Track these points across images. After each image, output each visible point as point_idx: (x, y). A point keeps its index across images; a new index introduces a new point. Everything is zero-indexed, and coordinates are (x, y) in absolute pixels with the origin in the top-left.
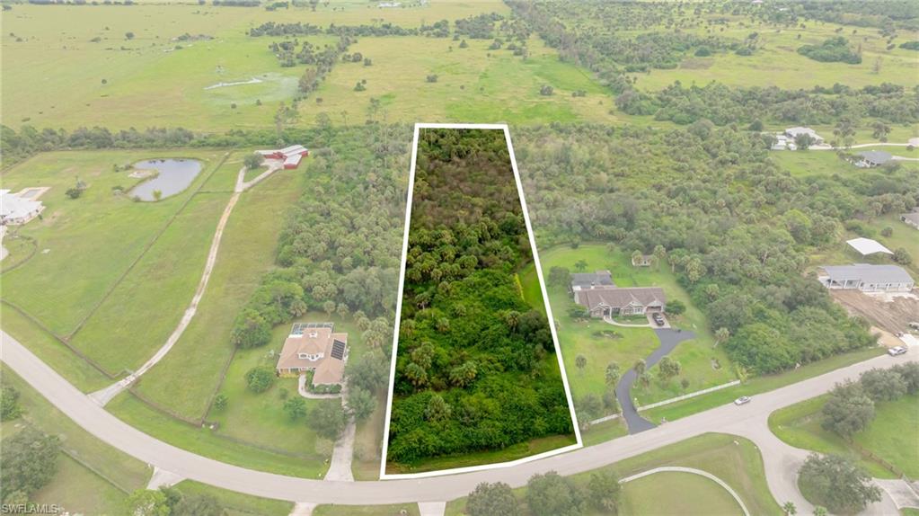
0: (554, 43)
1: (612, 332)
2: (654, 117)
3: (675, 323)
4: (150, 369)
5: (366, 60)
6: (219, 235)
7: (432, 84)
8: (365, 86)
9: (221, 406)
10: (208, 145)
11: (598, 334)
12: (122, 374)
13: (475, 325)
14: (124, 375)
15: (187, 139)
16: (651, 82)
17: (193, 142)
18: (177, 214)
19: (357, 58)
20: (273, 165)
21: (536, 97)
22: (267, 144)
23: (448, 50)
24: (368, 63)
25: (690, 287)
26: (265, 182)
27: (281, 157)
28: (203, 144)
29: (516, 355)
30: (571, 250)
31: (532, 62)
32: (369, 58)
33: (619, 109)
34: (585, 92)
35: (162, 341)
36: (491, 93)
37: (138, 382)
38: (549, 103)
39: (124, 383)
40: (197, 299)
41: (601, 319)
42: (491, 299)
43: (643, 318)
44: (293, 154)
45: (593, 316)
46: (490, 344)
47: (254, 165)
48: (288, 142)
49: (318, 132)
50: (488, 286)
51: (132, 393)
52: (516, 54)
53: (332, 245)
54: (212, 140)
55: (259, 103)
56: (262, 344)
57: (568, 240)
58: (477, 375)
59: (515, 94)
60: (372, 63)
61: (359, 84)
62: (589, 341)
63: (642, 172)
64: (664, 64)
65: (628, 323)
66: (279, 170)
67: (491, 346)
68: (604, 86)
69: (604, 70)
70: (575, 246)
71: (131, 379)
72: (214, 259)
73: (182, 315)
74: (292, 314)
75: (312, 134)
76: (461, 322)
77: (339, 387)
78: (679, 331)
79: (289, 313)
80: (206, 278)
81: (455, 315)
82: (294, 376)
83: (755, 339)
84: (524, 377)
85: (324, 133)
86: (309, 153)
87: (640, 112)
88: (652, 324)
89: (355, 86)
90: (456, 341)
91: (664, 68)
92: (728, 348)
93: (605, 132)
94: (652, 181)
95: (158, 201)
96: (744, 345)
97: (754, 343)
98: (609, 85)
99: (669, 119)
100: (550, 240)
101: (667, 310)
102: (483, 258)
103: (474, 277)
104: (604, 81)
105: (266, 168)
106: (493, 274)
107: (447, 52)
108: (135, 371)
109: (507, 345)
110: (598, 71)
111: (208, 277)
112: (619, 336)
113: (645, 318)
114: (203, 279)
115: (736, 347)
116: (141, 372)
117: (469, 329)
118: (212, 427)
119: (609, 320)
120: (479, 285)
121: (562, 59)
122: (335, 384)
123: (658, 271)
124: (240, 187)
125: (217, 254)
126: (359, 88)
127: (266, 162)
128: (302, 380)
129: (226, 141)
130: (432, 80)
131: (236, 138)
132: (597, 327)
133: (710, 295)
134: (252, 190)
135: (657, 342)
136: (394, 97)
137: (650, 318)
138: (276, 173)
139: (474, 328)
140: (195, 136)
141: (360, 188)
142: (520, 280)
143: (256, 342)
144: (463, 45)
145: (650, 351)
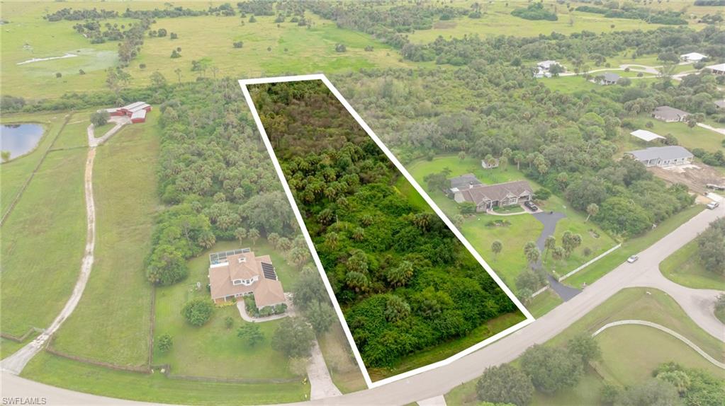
0: (328, 16)
1: (501, 221)
2: (435, 62)
3: (545, 208)
4: (64, 324)
5: (172, 34)
6: (89, 186)
7: (240, 49)
8: (180, 53)
9: (165, 347)
10: (44, 109)
11: (490, 224)
12: (31, 333)
13: (386, 231)
14: (34, 335)
15: (20, 105)
16: (418, 38)
17: (25, 107)
18: (35, 171)
19: (162, 34)
20: (120, 121)
21: (333, 53)
22: (106, 104)
23: (241, 24)
24: (174, 37)
25: (541, 178)
26: (117, 136)
27: (124, 113)
28: (38, 109)
29: (438, 250)
30: (428, 163)
31: (315, 30)
32: (174, 33)
33: (405, 58)
34: (373, 48)
35: (68, 293)
36: (295, 53)
37: (54, 339)
38: (347, 57)
39: (36, 344)
40: (90, 247)
41: (486, 212)
42: (388, 207)
43: (516, 207)
44: (138, 110)
45: (478, 210)
46: (407, 245)
47: (101, 122)
48: (128, 101)
49: (155, 90)
50: (379, 198)
51: (52, 352)
52: (300, 25)
53: (216, 180)
54: (46, 105)
55: (82, 73)
56: (181, 279)
57: (422, 155)
58: (414, 272)
59: (314, 53)
60: (178, 37)
61: (174, 52)
62: (486, 231)
63: (451, 100)
64: (421, 26)
65: (508, 213)
66: (127, 124)
67: (408, 247)
68: (383, 43)
69: (378, 32)
70: (430, 159)
71: (44, 338)
72: (93, 208)
73: (81, 264)
74: (202, 246)
75: (149, 92)
76: (373, 230)
77: (284, 306)
78: (552, 213)
79: (198, 246)
80: (92, 226)
81: (364, 225)
82: (231, 303)
83: (619, 209)
84: (450, 268)
85: (161, 91)
86: (152, 108)
87: (423, 59)
88: (527, 211)
89: (171, 54)
90: (375, 247)
91: (422, 29)
92: (598, 220)
93: (406, 74)
94: (462, 105)
95: (8, 162)
96: (612, 215)
97: (620, 212)
98: (387, 43)
99: (448, 63)
100: (408, 156)
101: (534, 198)
102: (363, 175)
103: (363, 191)
104: (383, 40)
105: (114, 124)
106: (378, 187)
107: (240, 26)
108: (46, 329)
109: (426, 243)
110: (373, 33)
111: (94, 224)
112: (507, 223)
113: (519, 206)
114: (89, 228)
115: (604, 218)
116: (54, 328)
117: (382, 235)
118: (163, 371)
119: (492, 212)
120: (371, 198)
121: (339, 27)
122: (280, 303)
123: (506, 170)
124: (94, 142)
125: (95, 204)
126: (175, 55)
127: (112, 119)
128: (241, 306)
129: (64, 104)
130: (238, 45)
131: (73, 101)
132: (487, 220)
133: (562, 182)
134: (107, 144)
135: (540, 225)
136: (210, 61)
137: (523, 207)
138: (126, 127)
139: (386, 234)
140: (27, 103)
141: (220, 130)
142: (400, 190)
143: (177, 278)
144: (252, 21)
145: (539, 232)
